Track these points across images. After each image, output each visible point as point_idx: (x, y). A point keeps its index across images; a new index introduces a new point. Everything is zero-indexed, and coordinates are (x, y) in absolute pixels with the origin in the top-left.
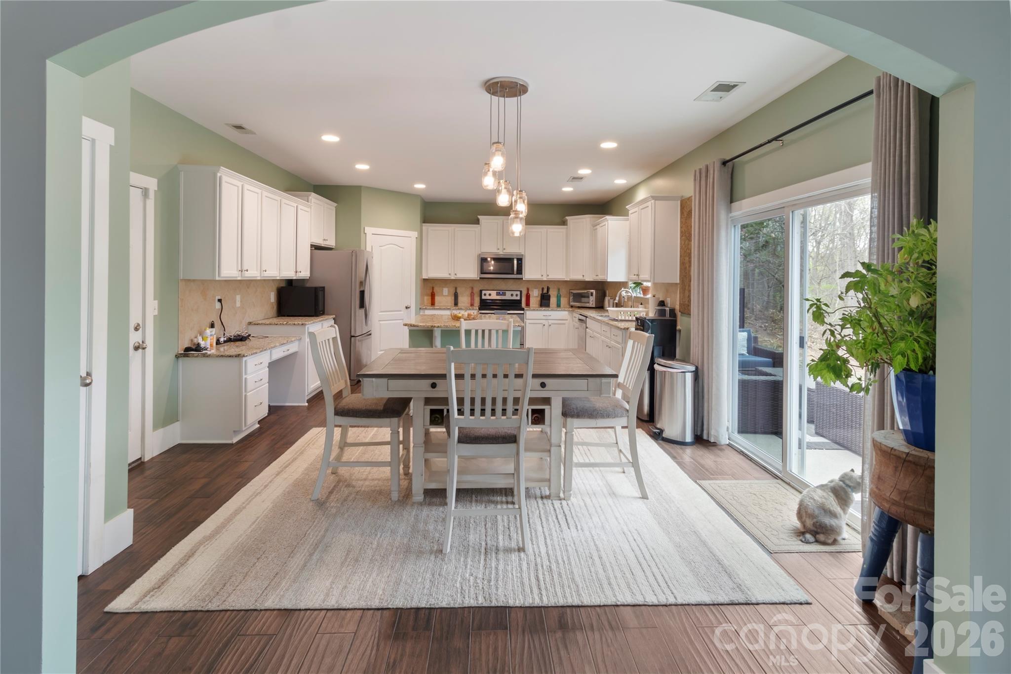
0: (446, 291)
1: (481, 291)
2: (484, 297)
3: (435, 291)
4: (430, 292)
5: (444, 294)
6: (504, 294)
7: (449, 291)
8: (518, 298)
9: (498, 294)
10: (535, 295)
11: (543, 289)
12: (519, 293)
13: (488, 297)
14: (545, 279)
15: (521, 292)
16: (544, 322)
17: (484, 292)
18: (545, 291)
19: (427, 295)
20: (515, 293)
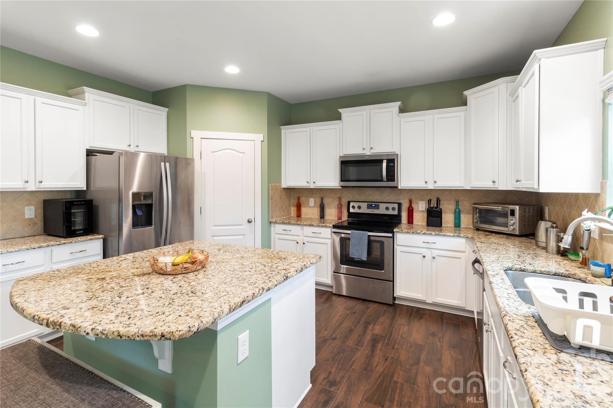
0: (312, 201)
1: (349, 203)
2: (352, 210)
3: (301, 201)
4: (295, 202)
5: (310, 205)
6: (377, 207)
7: (315, 202)
8: (396, 213)
9: (369, 207)
10: (420, 209)
11: (430, 201)
12: (396, 206)
13: (356, 210)
14: (431, 186)
15: (400, 205)
16: (424, 252)
17: (352, 204)
18: (434, 204)
19: (294, 206)
20: (391, 206)
